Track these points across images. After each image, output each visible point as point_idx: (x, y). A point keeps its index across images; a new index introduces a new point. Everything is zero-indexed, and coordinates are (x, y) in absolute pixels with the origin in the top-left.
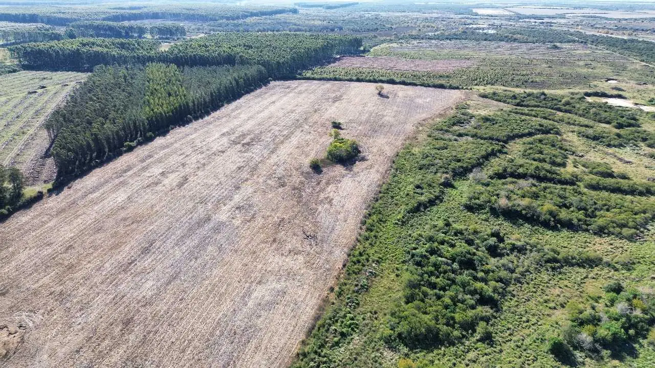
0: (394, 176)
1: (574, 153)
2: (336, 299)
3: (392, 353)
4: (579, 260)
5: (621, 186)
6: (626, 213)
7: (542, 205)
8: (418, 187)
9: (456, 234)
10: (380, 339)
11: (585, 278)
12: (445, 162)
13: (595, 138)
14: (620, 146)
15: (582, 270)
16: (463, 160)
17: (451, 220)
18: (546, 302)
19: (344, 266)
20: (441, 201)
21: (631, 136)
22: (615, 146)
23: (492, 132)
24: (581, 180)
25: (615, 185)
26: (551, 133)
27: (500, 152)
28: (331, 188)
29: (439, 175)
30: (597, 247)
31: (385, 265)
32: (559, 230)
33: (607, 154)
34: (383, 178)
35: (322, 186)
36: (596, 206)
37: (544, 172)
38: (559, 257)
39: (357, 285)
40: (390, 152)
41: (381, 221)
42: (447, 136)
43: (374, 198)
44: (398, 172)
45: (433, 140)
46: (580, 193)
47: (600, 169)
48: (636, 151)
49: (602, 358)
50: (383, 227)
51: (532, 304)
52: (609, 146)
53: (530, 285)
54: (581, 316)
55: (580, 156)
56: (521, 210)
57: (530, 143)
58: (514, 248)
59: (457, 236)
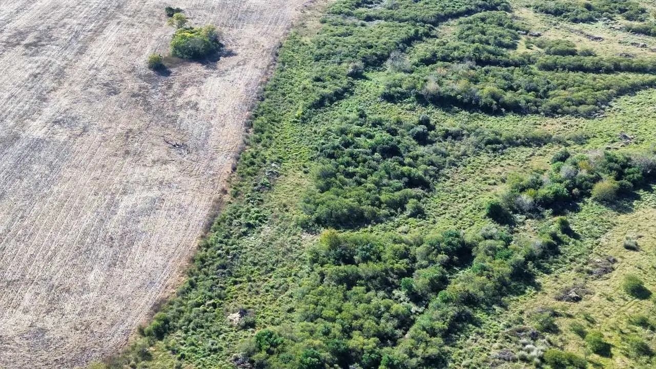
0: (282, 71)
1: (527, 32)
2: (232, 199)
3: (311, 236)
4: (524, 139)
5: (583, 63)
6: (586, 91)
7: (483, 89)
8: (318, 79)
9: (374, 125)
10: (296, 226)
11: (531, 156)
12: (351, 50)
13: (557, 13)
14: (590, 20)
15: (528, 149)
16: (376, 46)
17: (367, 112)
18: (485, 180)
19: (234, 169)
20: (352, 94)
21: (606, 8)
22: (584, 21)
23: (415, 12)
24: (534, 61)
25: (575, 63)
26: (497, 10)
27: (427, 35)
28: (189, 91)
29: (344, 65)
30: (548, 127)
31: (287, 165)
32: (503, 115)
33: (571, 31)
34: (266, 74)
35: (175, 90)
36: (550, 85)
37: (486, 54)
38: (502, 139)
39: (255, 185)
40: (267, 43)
41: (274, 121)
42: (349, 21)
43: (258, 98)
44: (286, 66)
45: (329, 26)
46: (531, 74)
47: (559, 47)
48: (610, 25)
49: (543, 217)
50: (277, 127)
51: (469, 183)
52: (575, 21)
53: (468, 167)
54: (521, 183)
55: (535, 36)
56: (456, 95)
57: (467, 23)
58: (447, 135)
59: (376, 127)
